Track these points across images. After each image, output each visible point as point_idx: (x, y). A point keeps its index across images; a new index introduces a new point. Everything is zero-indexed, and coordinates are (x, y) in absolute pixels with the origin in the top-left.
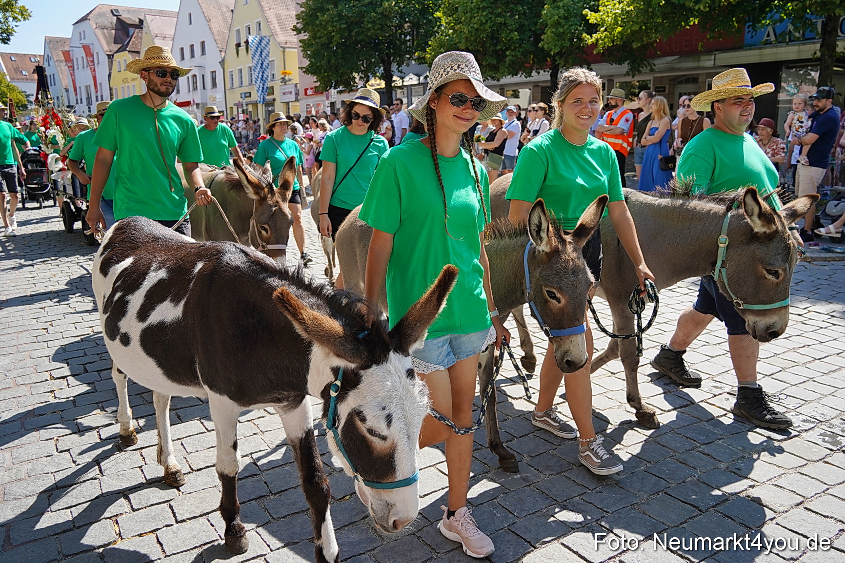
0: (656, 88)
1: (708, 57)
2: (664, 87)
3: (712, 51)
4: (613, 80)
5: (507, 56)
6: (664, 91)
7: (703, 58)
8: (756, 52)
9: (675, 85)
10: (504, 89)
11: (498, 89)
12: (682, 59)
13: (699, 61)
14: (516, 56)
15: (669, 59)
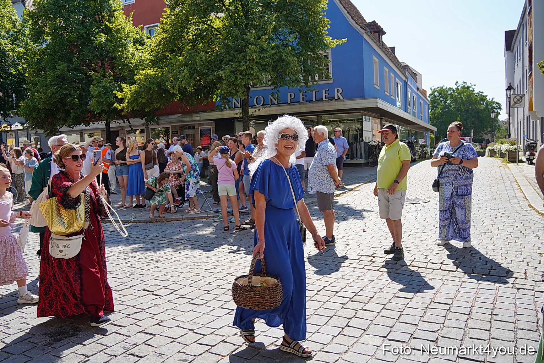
0: (173, 132)
1: (197, 115)
2: (177, 131)
3: (198, 112)
4: (149, 127)
5: (71, 113)
6: (177, 133)
7: (194, 115)
8: (220, 113)
9: (183, 130)
10: (82, 132)
11: (79, 133)
12: (183, 115)
13: (192, 117)
14: (78, 113)
15: (177, 116)
